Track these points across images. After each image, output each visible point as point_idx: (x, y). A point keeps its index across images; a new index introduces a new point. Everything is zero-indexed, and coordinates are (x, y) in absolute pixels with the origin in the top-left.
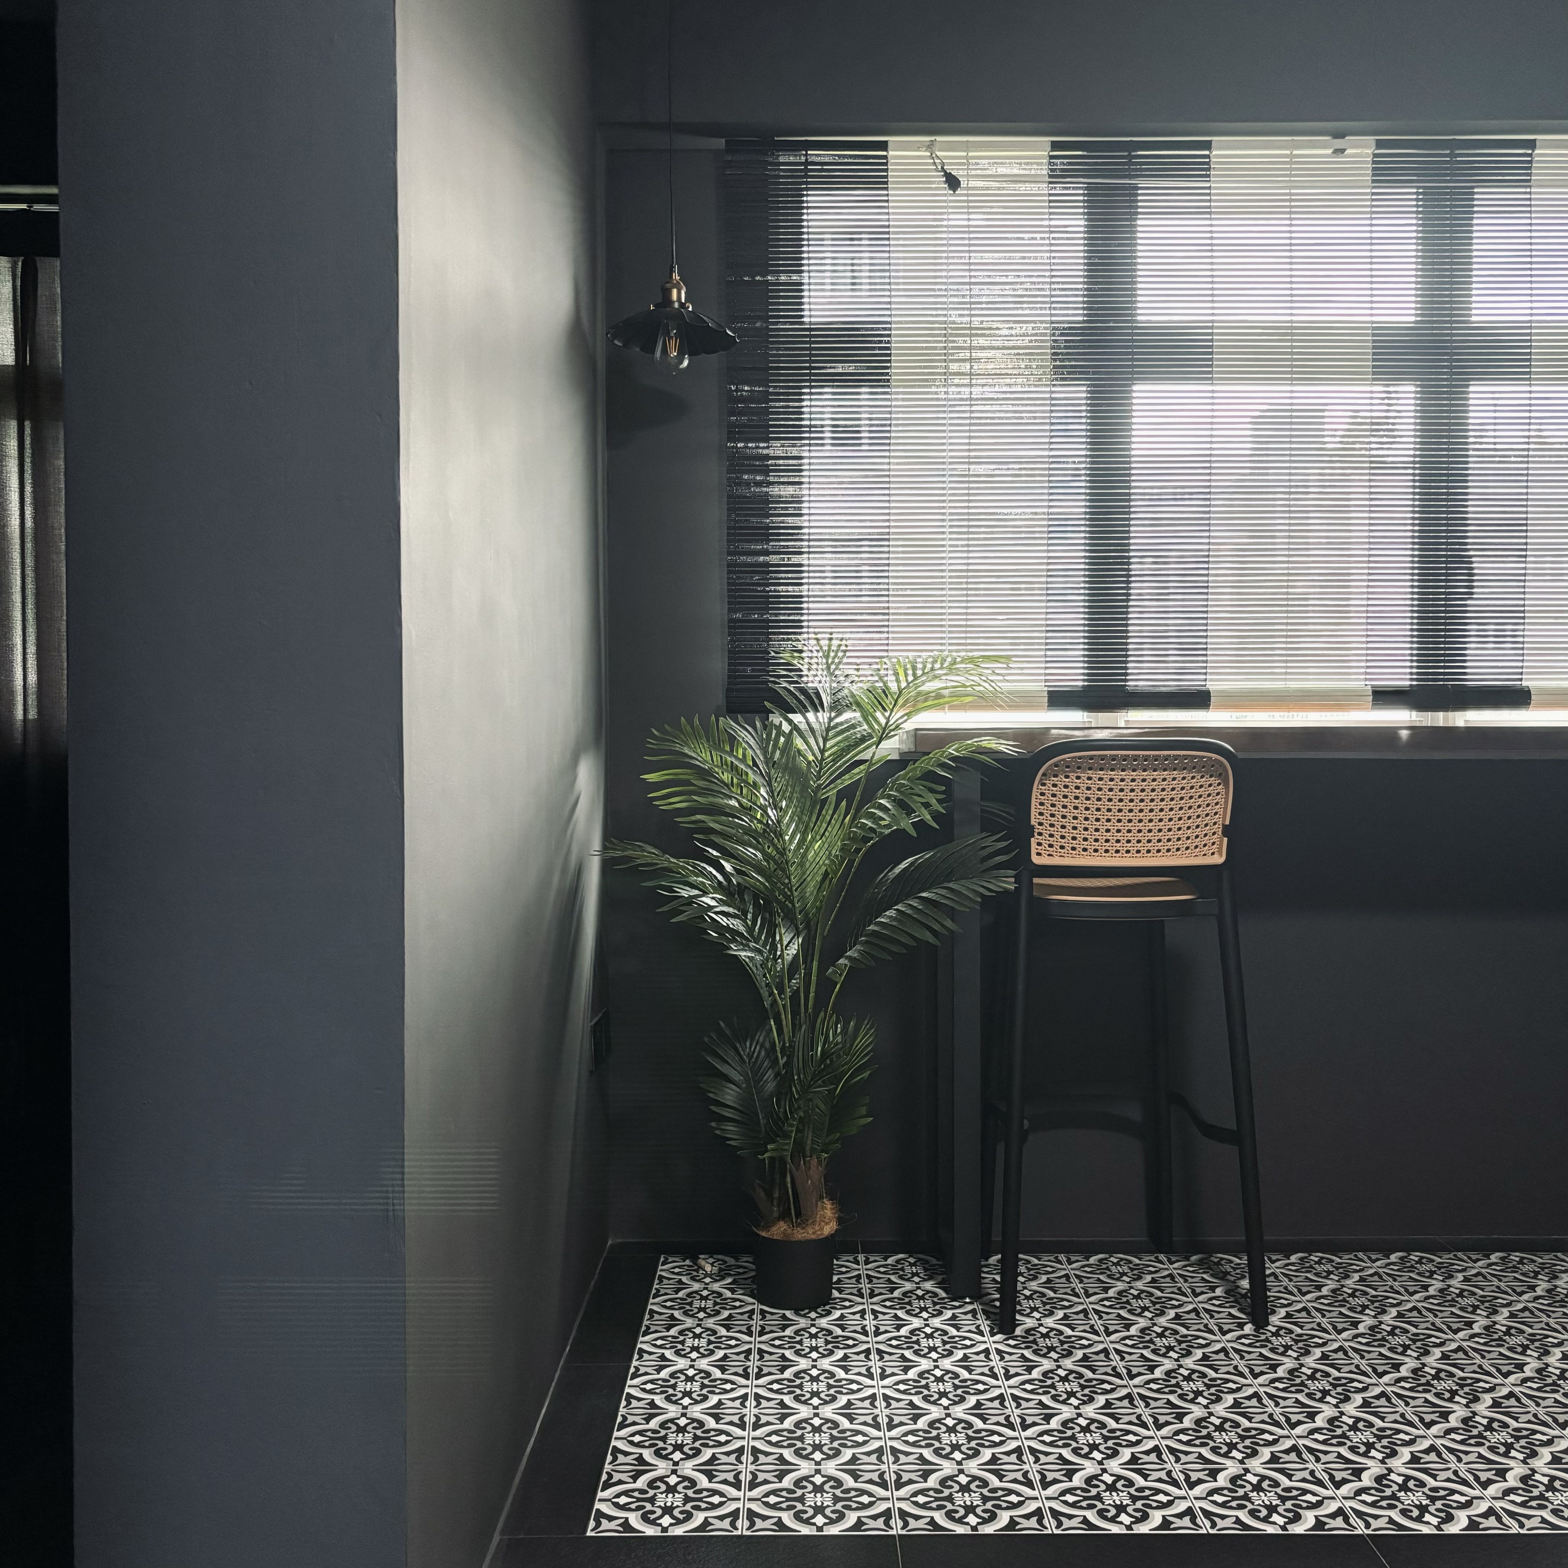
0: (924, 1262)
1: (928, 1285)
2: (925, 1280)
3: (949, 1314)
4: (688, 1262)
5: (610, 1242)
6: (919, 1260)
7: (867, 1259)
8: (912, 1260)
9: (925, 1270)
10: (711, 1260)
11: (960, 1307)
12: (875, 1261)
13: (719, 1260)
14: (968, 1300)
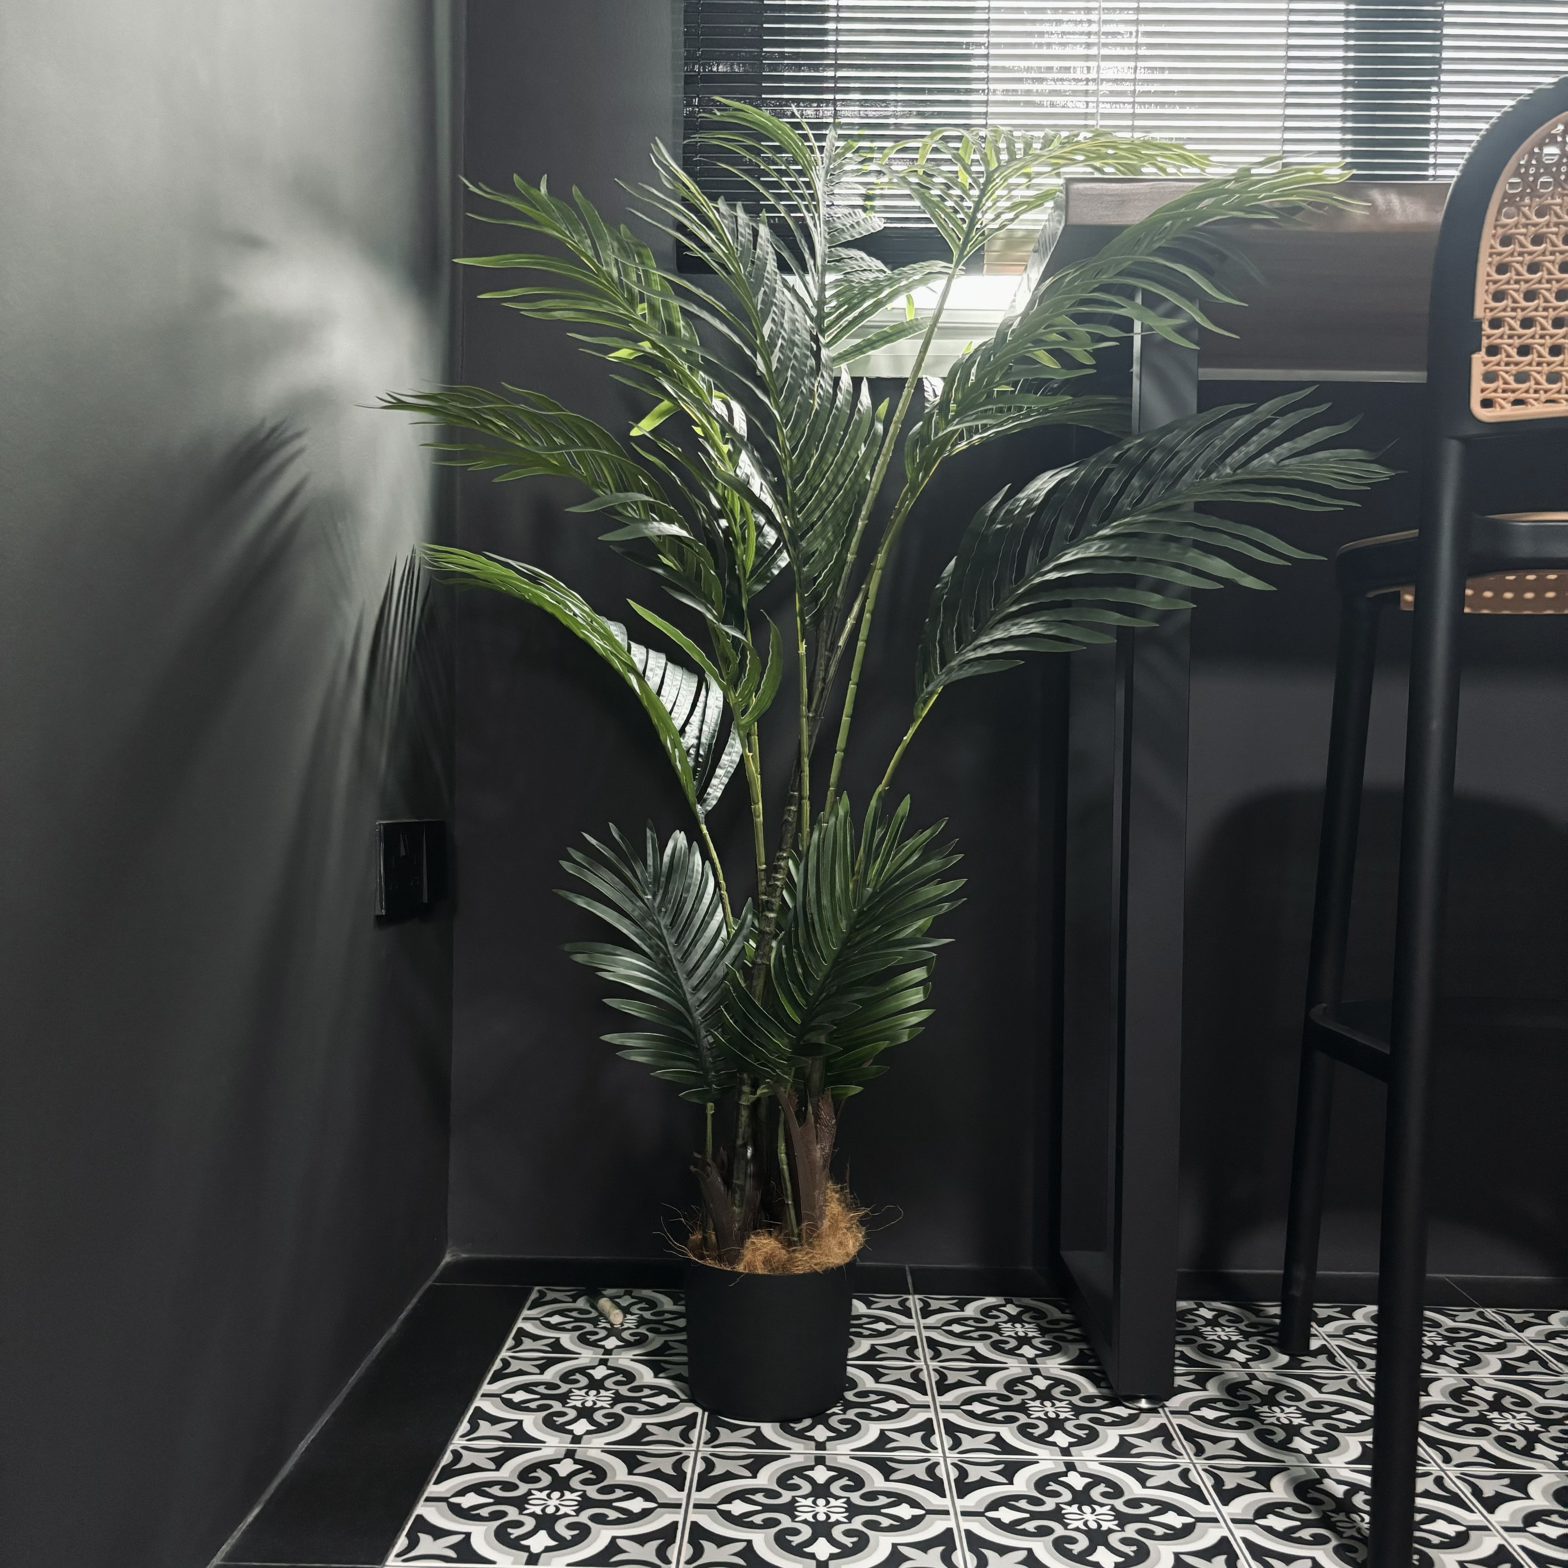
0: (1038, 1316)
1: (1054, 1365)
2: (1045, 1354)
3: (1110, 1438)
4: (581, 1303)
5: (448, 1258)
6: (1026, 1309)
7: (926, 1304)
8: (1012, 1310)
9: (1043, 1331)
10: (625, 1301)
11: (1131, 1420)
12: (942, 1310)
13: (641, 1300)
14: (1144, 1404)
